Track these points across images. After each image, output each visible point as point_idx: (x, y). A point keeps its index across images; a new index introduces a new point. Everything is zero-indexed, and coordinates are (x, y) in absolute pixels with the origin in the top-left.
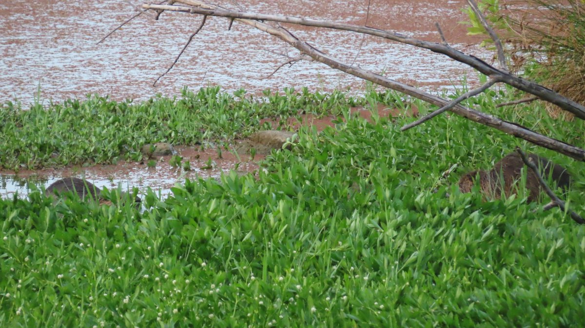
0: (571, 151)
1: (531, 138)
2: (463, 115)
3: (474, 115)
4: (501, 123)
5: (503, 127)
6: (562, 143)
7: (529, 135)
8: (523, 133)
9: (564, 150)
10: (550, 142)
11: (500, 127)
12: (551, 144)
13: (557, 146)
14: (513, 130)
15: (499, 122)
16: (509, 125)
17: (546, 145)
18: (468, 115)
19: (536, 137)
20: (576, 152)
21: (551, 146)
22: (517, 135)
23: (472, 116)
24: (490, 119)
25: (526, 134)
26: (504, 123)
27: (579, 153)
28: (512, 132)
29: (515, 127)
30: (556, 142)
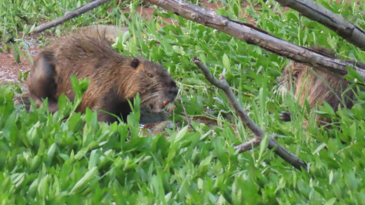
0: (329, 64)
1: (270, 45)
2: (173, 11)
3: (189, 11)
4: (226, 23)
5: (229, 29)
6: (315, 54)
7: (268, 42)
8: (258, 38)
9: (318, 64)
10: (297, 51)
11: (225, 28)
12: (299, 54)
13: (306, 58)
14: (244, 33)
15: (224, 21)
16: (238, 26)
17: (291, 55)
18: (180, 10)
19: (277, 43)
20: (335, 66)
21: (299, 58)
22: (250, 41)
23: (185, 12)
24: (211, 18)
25: (263, 40)
26: (231, 24)
27: (341, 68)
28: (242, 36)
29: (247, 29)
30: (307, 51)
